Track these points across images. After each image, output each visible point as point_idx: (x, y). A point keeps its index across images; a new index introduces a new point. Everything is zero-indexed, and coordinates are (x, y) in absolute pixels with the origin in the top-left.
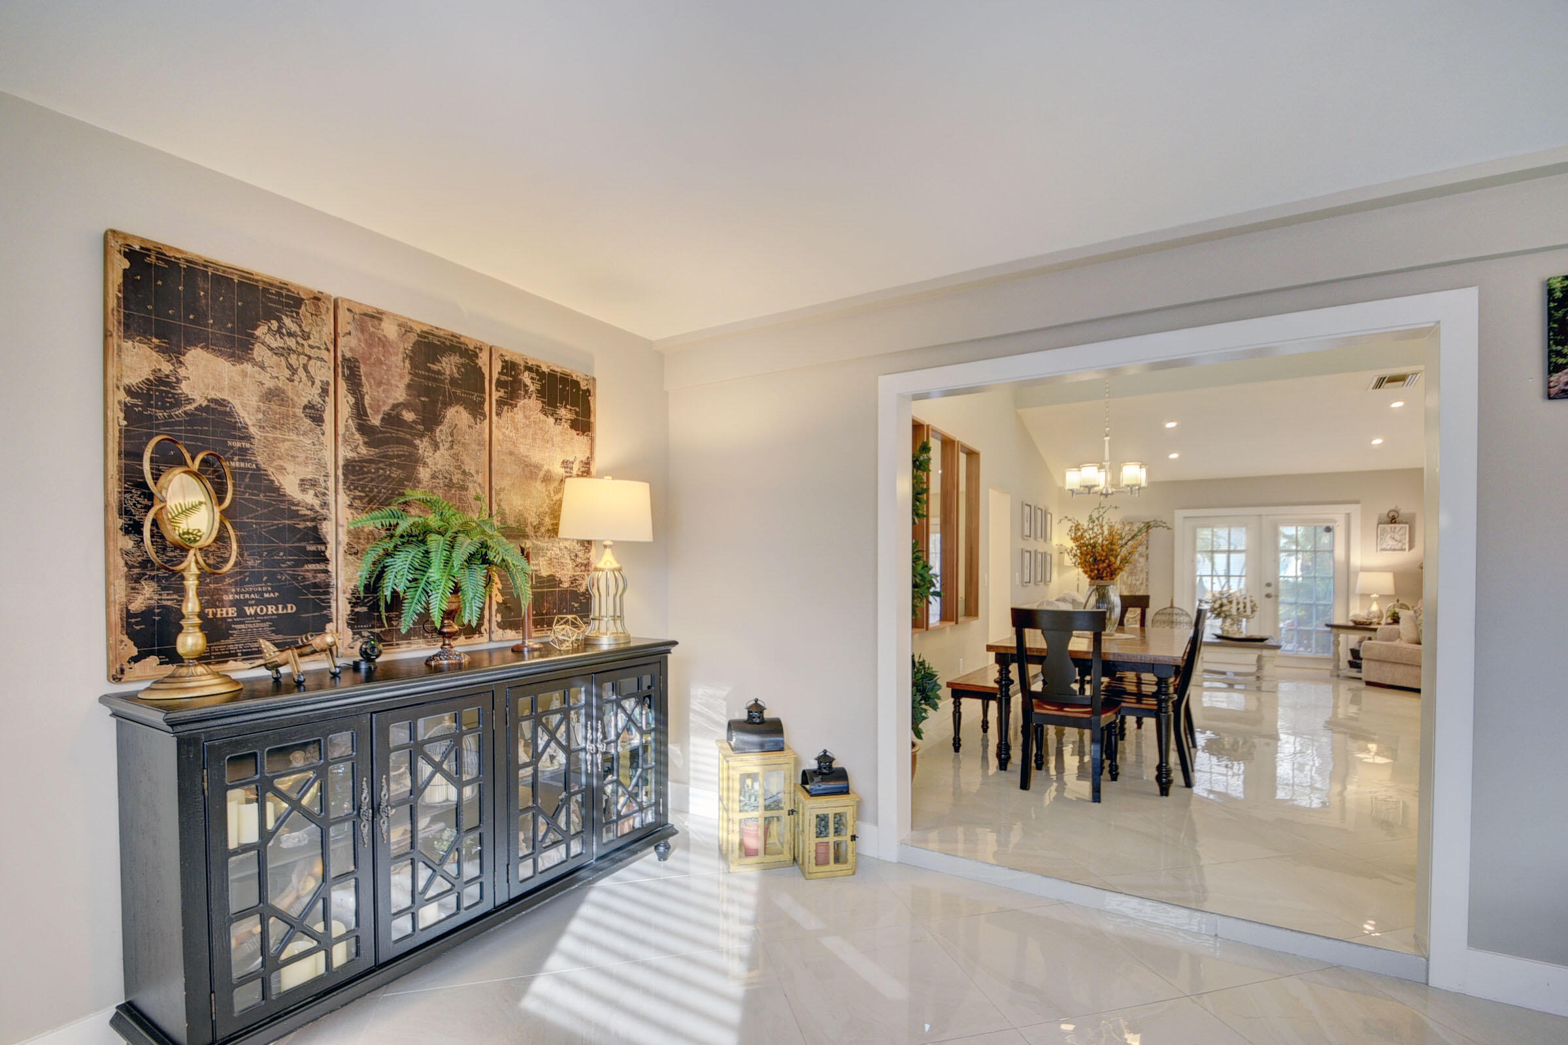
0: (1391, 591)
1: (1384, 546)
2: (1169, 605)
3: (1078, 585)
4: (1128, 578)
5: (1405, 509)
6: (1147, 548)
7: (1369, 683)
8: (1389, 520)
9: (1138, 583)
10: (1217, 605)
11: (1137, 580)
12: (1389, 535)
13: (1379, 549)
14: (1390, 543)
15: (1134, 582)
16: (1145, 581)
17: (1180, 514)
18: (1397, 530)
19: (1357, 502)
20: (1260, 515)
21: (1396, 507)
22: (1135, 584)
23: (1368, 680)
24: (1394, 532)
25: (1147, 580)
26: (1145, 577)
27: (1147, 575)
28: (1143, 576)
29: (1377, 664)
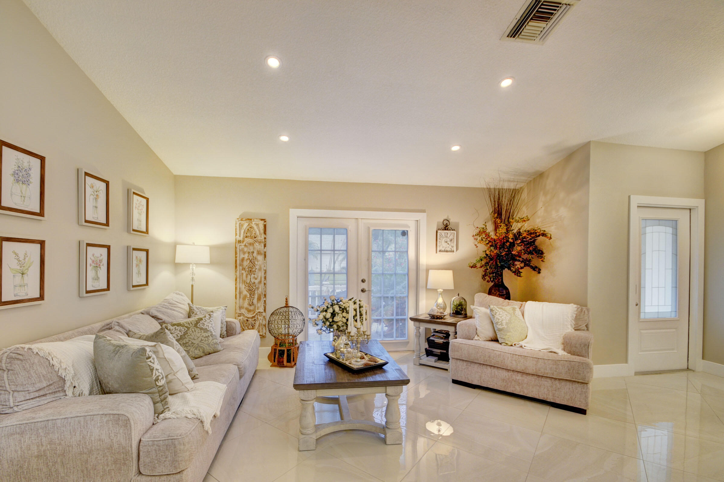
0: (451, 286)
1: (441, 248)
2: (285, 305)
3: (192, 286)
4: (246, 277)
5: (453, 220)
6: (265, 246)
7: (455, 382)
8: (443, 227)
9: (256, 281)
10: (329, 315)
11: (256, 279)
12: (444, 240)
13: (438, 250)
14: (443, 245)
15: (253, 281)
16: (263, 279)
17: (294, 213)
18: (448, 236)
19: (423, 211)
20: (357, 219)
21: (448, 216)
22: (254, 283)
23: (455, 378)
24: (447, 237)
25: (265, 278)
26: (263, 275)
27: (265, 273)
28: (261, 274)
29: (465, 363)
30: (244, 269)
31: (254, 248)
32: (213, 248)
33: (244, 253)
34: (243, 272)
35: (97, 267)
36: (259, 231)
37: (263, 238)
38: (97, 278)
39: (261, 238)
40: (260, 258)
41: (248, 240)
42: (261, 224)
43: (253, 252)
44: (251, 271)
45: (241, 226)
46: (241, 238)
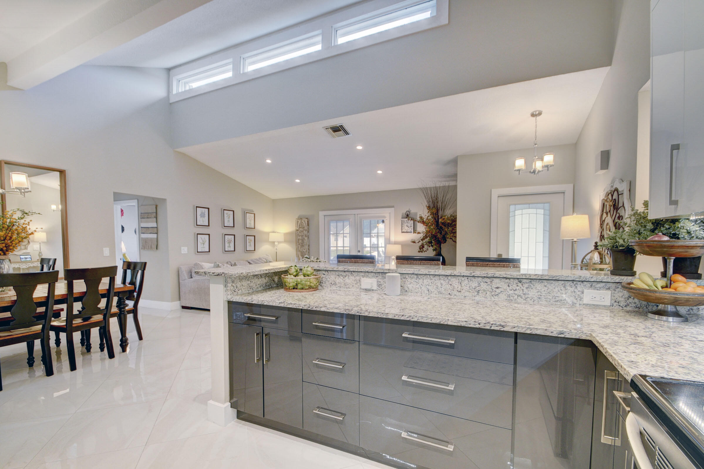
0: (400, 254)
1: (404, 230)
3: (276, 252)
4: (301, 248)
5: (412, 211)
8: (406, 216)
9: (305, 251)
11: (305, 249)
12: (406, 225)
13: (401, 231)
14: (406, 229)
15: (303, 250)
16: (308, 250)
17: (322, 214)
19: (393, 207)
20: (355, 214)
21: (409, 209)
22: (304, 252)
24: (408, 223)
25: (309, 249)
26: (308, 248)
27: (309, 246)
28: (306, 247)
30: (299, 244)
31: (304, 234)
32: (286, 234)
33: (299, 236)
34: (299, 246)
35: (229, 242)
36: (306, 224)
37: (307, 228)
38: (230, 247)
39: (306, 228)
40: (306, 238)
41: (300, 229)
42: (306, 220)
43: (303, 236)
44: (302, 246)
45: (298, 222)
46: (298, 229)
